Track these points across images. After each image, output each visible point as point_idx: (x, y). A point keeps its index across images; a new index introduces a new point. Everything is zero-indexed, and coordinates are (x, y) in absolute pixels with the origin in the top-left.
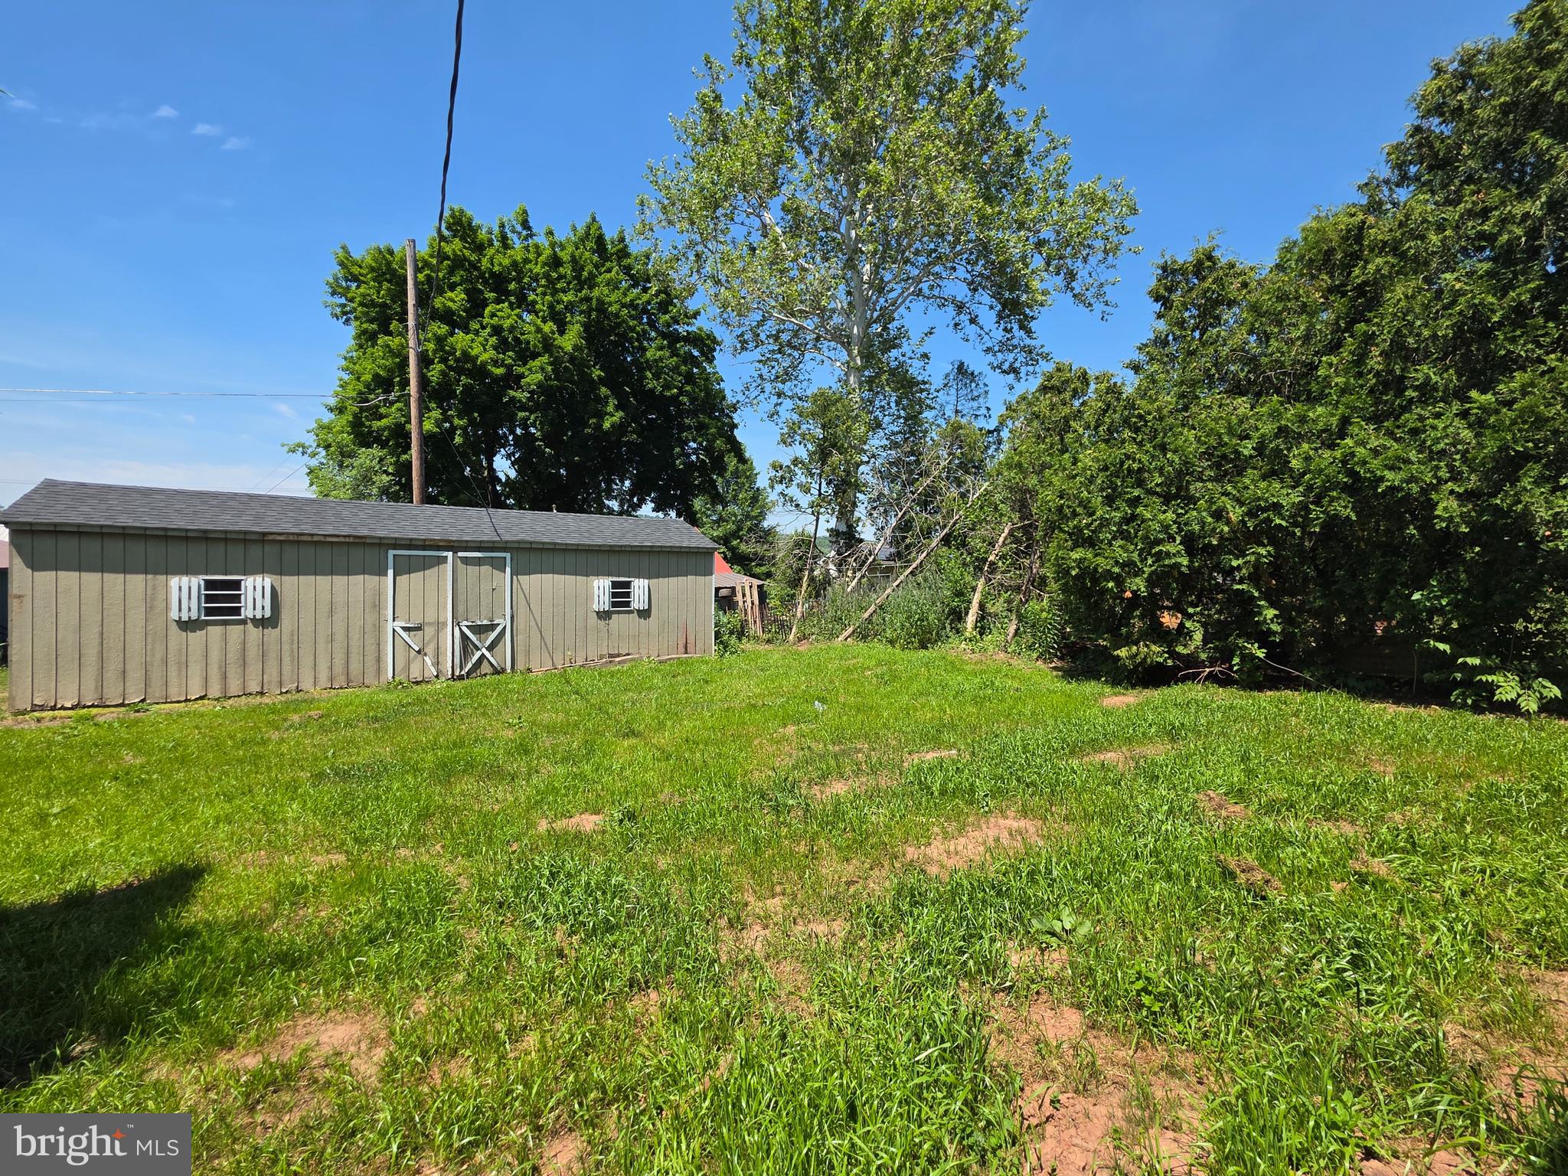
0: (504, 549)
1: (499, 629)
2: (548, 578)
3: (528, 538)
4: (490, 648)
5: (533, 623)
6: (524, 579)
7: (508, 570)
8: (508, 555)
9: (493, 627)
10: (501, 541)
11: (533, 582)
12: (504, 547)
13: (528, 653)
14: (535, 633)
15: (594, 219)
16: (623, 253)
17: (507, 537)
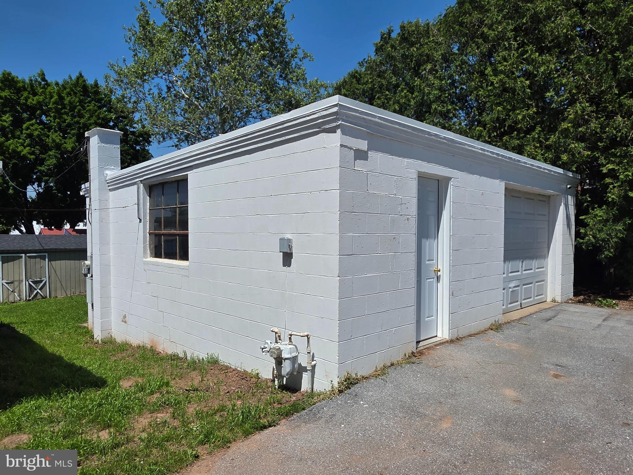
0: (45, 252)
1: (44, 282)
2: (63, 262)
3: (55, 248)
4: (41, 289)
5: (57, 279)
6: (53, 262)
7: (47, 260)
8: (47, 254)
9: (41, 281)
10: (44, 249)
11: (57, 264)
12: (45, 251)
13: (56, 290)
14: (58, 283)
15: (81, 74)
16: (97, 93)
17: (46, 247)
